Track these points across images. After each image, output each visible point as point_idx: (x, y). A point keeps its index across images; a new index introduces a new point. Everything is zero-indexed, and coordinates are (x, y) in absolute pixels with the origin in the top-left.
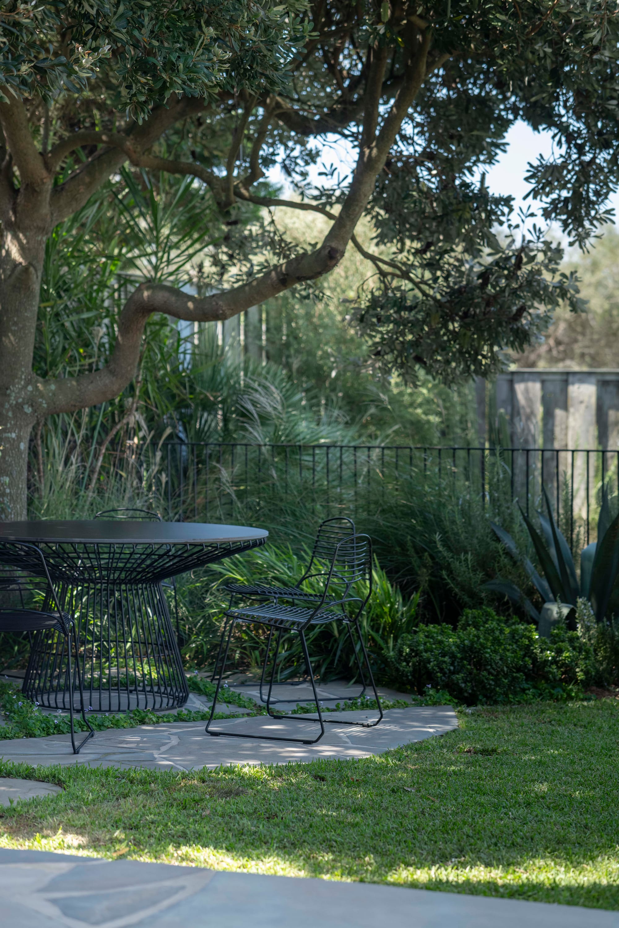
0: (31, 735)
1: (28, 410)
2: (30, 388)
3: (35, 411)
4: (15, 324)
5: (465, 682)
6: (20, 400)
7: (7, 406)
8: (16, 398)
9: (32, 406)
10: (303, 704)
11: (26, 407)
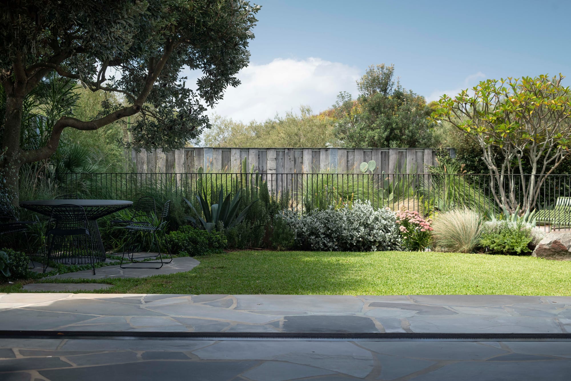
0: (72, 272)
1: (19, 162)
2: (20, 154)
3: (22, 162)
4: (14, 131)
5: (191, 249)
6: (16, 158)
7: (12, 160)
8: (15, 157)
9: (21, 160)
10: (146, 258)
11: (18, 160)
